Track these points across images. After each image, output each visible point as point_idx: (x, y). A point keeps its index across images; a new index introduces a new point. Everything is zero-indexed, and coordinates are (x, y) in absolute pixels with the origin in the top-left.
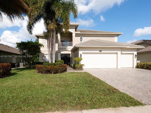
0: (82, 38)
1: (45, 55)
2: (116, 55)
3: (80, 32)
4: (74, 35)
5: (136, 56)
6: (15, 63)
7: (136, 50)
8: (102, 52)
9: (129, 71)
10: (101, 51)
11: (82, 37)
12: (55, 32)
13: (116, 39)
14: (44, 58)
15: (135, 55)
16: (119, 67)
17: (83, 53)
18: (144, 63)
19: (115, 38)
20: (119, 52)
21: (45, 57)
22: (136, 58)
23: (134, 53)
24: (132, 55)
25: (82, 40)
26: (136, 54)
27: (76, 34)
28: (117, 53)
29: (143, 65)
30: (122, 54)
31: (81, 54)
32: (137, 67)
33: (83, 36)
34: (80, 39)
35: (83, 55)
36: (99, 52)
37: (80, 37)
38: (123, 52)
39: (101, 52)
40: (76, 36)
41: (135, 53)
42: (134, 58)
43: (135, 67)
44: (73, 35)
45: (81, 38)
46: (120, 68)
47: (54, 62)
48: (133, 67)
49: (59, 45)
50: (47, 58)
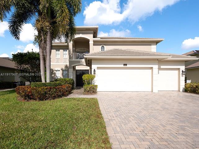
0: (104, 47)
1: (55, 71)
2: (150, 71)
3: (100, 39)
4: (91, 43)
5: (184, 72)
6: (17, 82)
7: (184, 63)
8: (128, 66)
9: (170, 96)
10: (127, 64)
11: (104, 46)
12: (49, 34)
13: (153, 49)
14: (53, 75)
15: (182, 71)
16: (155, 91)
17: (98, 68)
18: (197, 85)
19: (152, 46)
20: (155, 67)
21: (55, 73)
22: (184, 75)
23: (180, 68)
24: (177, 72)
26: (184, 70)
27: (94, 41)
28: (152, 68)
29: (195, 87)
30: (160, 69)
31: (94, 70)
32: (186, 90)
33: (105, 45)
34: (102, 48)
35: (97, 71)
36: (122, 66)
37: (101, 46)
38: (162, 67)
39: (126, 67)
40: (94, 45)
41: (183, 68)
42: (181, 75)
43: (181, 90)
45: (103, 47)
46: (157, 92)
48: (179, 91)
49: (70, 58)
50: (57, 76)
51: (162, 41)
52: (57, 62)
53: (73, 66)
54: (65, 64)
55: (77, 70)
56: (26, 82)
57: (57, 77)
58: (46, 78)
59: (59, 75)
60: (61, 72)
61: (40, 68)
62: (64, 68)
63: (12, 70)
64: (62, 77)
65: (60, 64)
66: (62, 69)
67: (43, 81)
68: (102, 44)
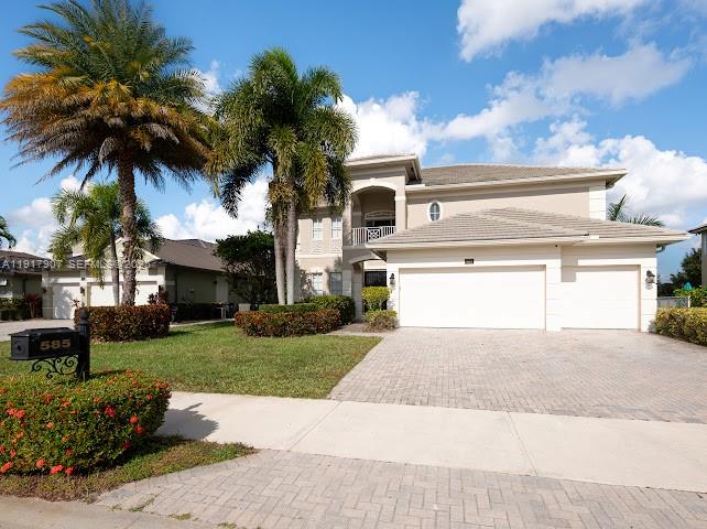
0: (437, 205)
1: (310, 277)
2: (540, 274)
4: (400, 199)
6: (221, 306)
8: (476, 264)
11: (439, 203)
14: (305, 287)
15: (649, 273)
17: (401, 271)
20: (553, 264)
21: (310, 282)
23: (638, 265)
24: (634, 274)
25: (438, 216)
27: (408, 194)
28: (544, 267)
30: (566, 269)
33: (441, 200)
34: (432, 210)
35: (398, 278)
36: (462, 264)
37: (431, 204)
39: (471, 265)
40: (408, 202)
44: (396, 198)
45: (435, 209)
46: (559, 330)
47: (290, 302)
49: (346, 241)
50: (316, 288)
51: (622, 176)
52: (316, 252)
53: (352, 262)
54: (335, 255)
55: (366, 273)
56: (240, 305)
57: (315, 291)
58: (286, 295)
59: (320, 286)
60: (325, 275)
61: (274, 269)
62: (332, 266)
63: (211, 275)
64: (328, 292)
65: (324, 256)
66: (327, 271)
67: (281, 302)
68: (433, 199)
